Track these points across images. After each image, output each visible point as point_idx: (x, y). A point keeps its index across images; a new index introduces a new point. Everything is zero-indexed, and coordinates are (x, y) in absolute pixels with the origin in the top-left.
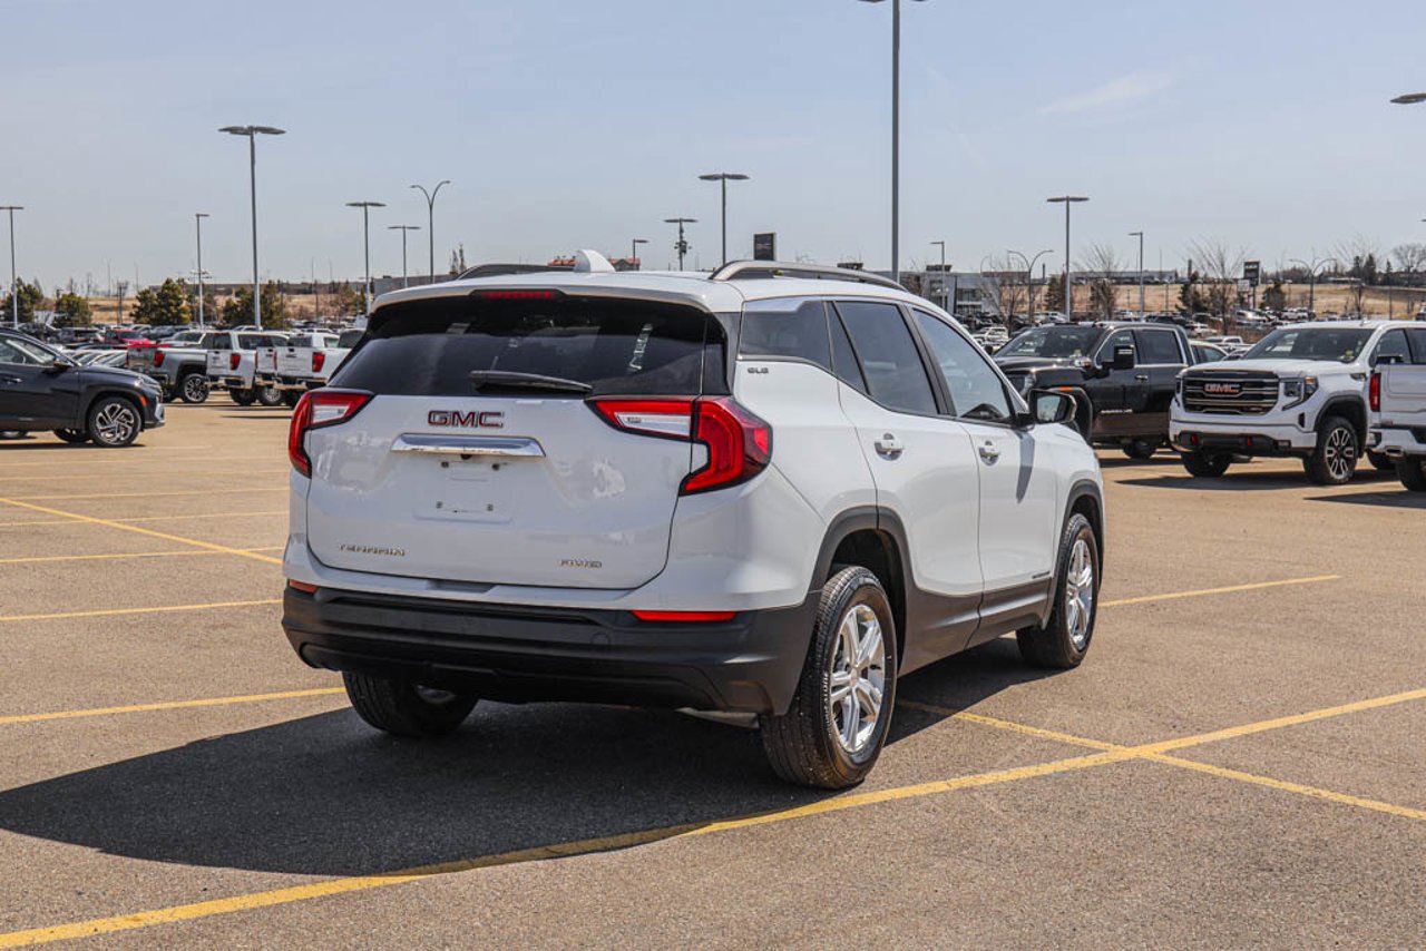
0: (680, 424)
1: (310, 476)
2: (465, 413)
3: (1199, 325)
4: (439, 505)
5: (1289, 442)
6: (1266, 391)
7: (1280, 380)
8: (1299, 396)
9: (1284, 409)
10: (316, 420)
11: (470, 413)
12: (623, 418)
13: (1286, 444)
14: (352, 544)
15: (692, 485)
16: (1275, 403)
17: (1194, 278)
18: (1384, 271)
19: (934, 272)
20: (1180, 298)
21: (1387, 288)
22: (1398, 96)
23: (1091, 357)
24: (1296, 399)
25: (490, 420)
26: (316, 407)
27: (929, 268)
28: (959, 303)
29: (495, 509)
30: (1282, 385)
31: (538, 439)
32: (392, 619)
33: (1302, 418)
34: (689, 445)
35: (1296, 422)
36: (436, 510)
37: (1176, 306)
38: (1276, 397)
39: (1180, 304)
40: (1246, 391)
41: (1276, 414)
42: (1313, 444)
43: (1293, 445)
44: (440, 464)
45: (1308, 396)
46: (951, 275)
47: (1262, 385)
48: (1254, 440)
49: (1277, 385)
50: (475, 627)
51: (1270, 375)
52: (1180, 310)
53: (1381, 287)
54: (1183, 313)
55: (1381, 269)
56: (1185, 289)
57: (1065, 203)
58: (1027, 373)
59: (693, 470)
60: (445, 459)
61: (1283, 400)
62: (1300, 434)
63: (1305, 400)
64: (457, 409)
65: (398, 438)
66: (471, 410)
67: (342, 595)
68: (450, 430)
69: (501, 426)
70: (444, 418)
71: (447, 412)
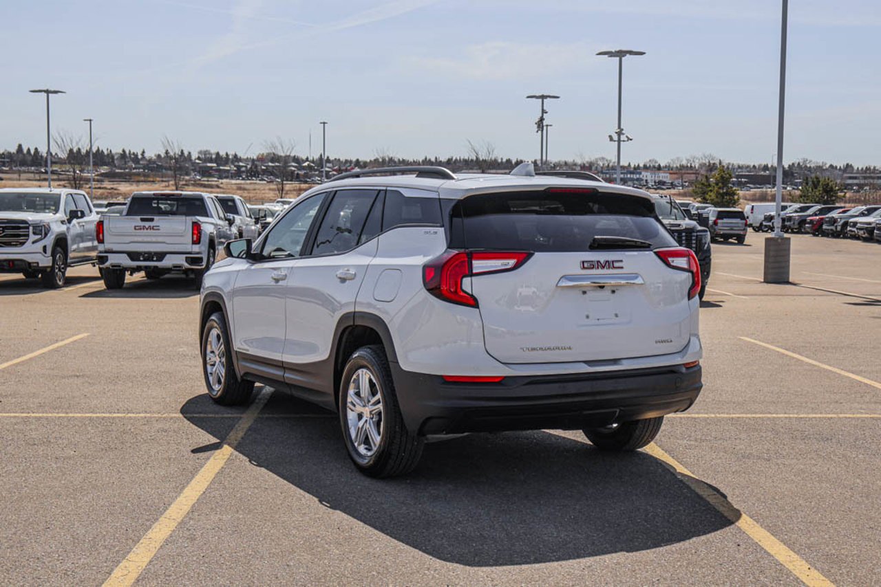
1: (477, 307)
2: (603, 262)
4: (588, 317)
5: (38, 263)
6: (21, 232)
7: (30, 225)
8: (41, 234)
9: (33, 243)
12: (670, 260)
13: (35, 265)
16: (27, 240)
24: (39, 236)
25: (616, 265)
29: (619, 316)
30: (31, 228)
31: (641, 275)
33: (45, 248)
35: (41, 251)
36: (586, 320)
38: (28, 235)
40: (8, 232)
41: (28, 247)
42: (51, 264)
43: (40, 265)
44: (581, 292)
45: (46, 235)
47: (19, 228)
48: (16, 263)
49: (28, 228)
51: (24, 222)
60: (584, 289)
61: (32, 237)
62: (43, 257)
63: (45, 237)
64: (598, 259)
65: (561, 278)
66: (607, 259)
67: (533, 379)
68: (594, 271)
69: (622, 268)
70: (593, 265)
71: (592, 261)
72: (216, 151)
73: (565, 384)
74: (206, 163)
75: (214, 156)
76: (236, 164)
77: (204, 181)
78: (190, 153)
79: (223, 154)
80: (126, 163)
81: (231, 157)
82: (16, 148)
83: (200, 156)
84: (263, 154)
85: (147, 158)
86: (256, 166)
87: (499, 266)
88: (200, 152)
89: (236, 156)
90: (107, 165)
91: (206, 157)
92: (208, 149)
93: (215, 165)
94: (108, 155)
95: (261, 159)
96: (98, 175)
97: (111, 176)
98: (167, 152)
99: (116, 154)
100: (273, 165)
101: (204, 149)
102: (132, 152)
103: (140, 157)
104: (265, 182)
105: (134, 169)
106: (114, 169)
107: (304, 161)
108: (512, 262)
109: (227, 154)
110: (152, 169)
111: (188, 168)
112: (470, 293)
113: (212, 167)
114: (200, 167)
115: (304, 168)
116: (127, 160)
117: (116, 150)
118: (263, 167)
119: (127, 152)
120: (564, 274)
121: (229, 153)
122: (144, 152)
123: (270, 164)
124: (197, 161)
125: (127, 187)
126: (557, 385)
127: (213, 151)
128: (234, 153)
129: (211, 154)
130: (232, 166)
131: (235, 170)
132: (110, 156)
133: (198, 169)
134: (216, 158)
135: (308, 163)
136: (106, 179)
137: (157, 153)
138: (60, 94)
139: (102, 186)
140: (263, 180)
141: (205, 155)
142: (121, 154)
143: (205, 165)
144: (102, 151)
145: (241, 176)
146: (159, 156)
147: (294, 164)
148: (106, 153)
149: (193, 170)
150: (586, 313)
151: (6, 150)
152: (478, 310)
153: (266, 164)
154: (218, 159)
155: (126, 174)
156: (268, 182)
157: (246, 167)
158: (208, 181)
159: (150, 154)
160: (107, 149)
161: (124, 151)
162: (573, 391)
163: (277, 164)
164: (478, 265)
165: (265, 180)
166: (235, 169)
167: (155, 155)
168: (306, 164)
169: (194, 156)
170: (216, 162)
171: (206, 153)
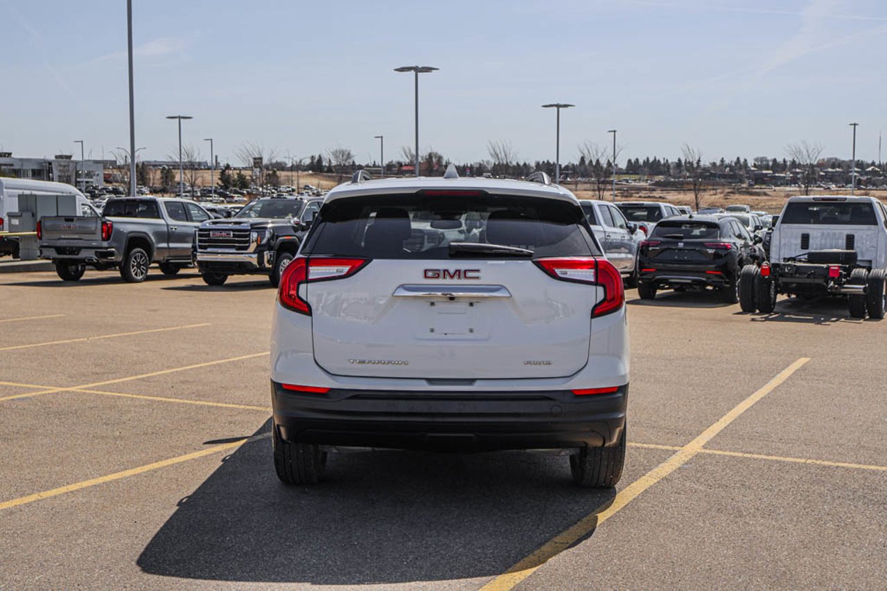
0: (589, 274)
1: (310, 314)
2: (452, 271)
3: (236, 195)
4: (432, 331)
10: (311, 277)
11: (456, 271)
12: (558, 271)
14: (362, 358)
15: (599, 311)
17: (228, 167)
18: (327, 165)
19: (60, 160)
20: (219, 179)
21: (330, 174)
22: (398, 67)
23: (299, 218)
25: (470, 274)
26: (310, 268)
27: (56, 157)
28: (78, 180)
29: (475, 331)
31: (507, 287)
32: (403, 406)
34: (594, 287)
36: (431, 334)
37: (218, 184)
39: (220, 182)
44: (428, 304)
46: (73, 162)
50: (469, 407)
52: (220, 185)
53: (326, 174)
54: (222, 187)
55: (325, 163)
56: (223, 173)
57: (177, 120)
58: (266, 228)
59: (598, 302)
60: (432, 300)
64: (445, 268)
65: (399, 287)
66: (458, 268)
67: (358, 393)
68: (440, 281)
69: (477, 278)
70: (437, 274)
71: (438, 270)
72: (773, 158)
73: (396, 402)
74: (762, 170)
75: (771, 163)
76: (794, 170)
77: (757, 188)
78: (746, 160)
79: (780, 160)
80: (680, 172)
81: (788, 163)
82: (579, 160)
83: (756, 163)
84: (823, 159)
85: (702, 166)
86: (814, 173)
87: (334, 273)
88: (756, 160)
89: (794, 162)
90: (662, 175)
91: (762, 164)
92: (765, 156)
93: (771, 172)
94: (664, 164)
95: (821, 165)
96: (652, 185)
97: (664, 186)
98: (722, 161)
99: (672, 163)
100: (834, 170)
101: (761, 155)
102: (688, 160)
103: (695, 165)
104: (822, 189)
105: (688, 178)
106: (669, 178)
107: (868, 166)
108: (346, 269)
109: (784, 161)
110: (705, 178)
111: (741, 175)
112: (305, 299)
113: (766, 174)
114: (755, 175)
115: (867, 173)
116: (682, 169)
117: (673, 160)
118: (822, 173)
119: (683, 162)
120: (401, 284)
121: (786, 160)
122: (699, 161)
123: (830, 170)
124: (753, 169)
125: (674, 195)
126: (385, 402)
127: (770, 157)
128: (791, 160)
129: (768, 161)
130: (788, 173)
131: (791, 177)
132: (667, 165)
133: (752, 176)
134: (773, 164)
135: (873, 167)
136: (659, 188)
137: (712, 161)
138: (569, 107)
139: (651, 195)
140: (820, 186)
141: (762, 161)
142: (677, 163)
143: (760, 172)
144: (659, 161)
145: (797, 183)
146: (714, 164)
147: (856, 169)
148: (662, 162)
149: (747, 177)
150: (432, 327)
151: (570, 163)
152: (310, 317)
153: (826, 170)
154: (776, 166)
155: (679, 183)
156: (825, 189)
157: (803, 173)
158: (761, 188)
159: (706, 162)
160: (664, 159)
161: (679, 160)
162: (405, 410)
163: (838, 169)
164: (315, 271)
165: (822, 187)
166: (791, 175)
167: (711, 164)
168: (870, 169)
169: (751, 163)
170: (772, 169)
171: (762, 159)
